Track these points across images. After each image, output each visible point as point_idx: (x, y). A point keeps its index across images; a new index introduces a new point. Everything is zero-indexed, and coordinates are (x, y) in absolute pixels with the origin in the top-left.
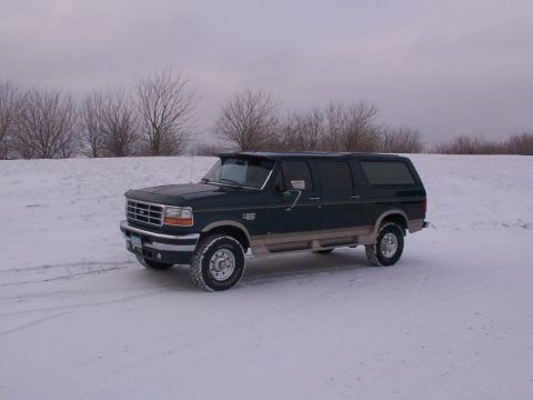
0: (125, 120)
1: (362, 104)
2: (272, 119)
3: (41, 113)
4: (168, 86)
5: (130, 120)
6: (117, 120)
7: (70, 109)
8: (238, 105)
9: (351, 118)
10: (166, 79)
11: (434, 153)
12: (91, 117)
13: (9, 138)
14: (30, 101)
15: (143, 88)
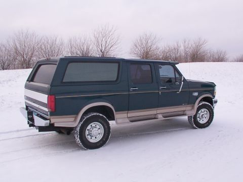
0: (88, 49)
1: (199, 39)
2: (157, 47)
3: (49, 47)
4: (108, 32)
5: (90, 49)
6: (84, 49)
7: (62, 44)
8: (141, 40)
9: (194, 45)
10: (107, 29)
11: (233, 61)
12: (71, 48)
13: (35, 58)
14: (43, 41)
15: (96, 33)
